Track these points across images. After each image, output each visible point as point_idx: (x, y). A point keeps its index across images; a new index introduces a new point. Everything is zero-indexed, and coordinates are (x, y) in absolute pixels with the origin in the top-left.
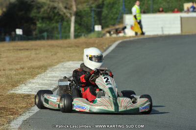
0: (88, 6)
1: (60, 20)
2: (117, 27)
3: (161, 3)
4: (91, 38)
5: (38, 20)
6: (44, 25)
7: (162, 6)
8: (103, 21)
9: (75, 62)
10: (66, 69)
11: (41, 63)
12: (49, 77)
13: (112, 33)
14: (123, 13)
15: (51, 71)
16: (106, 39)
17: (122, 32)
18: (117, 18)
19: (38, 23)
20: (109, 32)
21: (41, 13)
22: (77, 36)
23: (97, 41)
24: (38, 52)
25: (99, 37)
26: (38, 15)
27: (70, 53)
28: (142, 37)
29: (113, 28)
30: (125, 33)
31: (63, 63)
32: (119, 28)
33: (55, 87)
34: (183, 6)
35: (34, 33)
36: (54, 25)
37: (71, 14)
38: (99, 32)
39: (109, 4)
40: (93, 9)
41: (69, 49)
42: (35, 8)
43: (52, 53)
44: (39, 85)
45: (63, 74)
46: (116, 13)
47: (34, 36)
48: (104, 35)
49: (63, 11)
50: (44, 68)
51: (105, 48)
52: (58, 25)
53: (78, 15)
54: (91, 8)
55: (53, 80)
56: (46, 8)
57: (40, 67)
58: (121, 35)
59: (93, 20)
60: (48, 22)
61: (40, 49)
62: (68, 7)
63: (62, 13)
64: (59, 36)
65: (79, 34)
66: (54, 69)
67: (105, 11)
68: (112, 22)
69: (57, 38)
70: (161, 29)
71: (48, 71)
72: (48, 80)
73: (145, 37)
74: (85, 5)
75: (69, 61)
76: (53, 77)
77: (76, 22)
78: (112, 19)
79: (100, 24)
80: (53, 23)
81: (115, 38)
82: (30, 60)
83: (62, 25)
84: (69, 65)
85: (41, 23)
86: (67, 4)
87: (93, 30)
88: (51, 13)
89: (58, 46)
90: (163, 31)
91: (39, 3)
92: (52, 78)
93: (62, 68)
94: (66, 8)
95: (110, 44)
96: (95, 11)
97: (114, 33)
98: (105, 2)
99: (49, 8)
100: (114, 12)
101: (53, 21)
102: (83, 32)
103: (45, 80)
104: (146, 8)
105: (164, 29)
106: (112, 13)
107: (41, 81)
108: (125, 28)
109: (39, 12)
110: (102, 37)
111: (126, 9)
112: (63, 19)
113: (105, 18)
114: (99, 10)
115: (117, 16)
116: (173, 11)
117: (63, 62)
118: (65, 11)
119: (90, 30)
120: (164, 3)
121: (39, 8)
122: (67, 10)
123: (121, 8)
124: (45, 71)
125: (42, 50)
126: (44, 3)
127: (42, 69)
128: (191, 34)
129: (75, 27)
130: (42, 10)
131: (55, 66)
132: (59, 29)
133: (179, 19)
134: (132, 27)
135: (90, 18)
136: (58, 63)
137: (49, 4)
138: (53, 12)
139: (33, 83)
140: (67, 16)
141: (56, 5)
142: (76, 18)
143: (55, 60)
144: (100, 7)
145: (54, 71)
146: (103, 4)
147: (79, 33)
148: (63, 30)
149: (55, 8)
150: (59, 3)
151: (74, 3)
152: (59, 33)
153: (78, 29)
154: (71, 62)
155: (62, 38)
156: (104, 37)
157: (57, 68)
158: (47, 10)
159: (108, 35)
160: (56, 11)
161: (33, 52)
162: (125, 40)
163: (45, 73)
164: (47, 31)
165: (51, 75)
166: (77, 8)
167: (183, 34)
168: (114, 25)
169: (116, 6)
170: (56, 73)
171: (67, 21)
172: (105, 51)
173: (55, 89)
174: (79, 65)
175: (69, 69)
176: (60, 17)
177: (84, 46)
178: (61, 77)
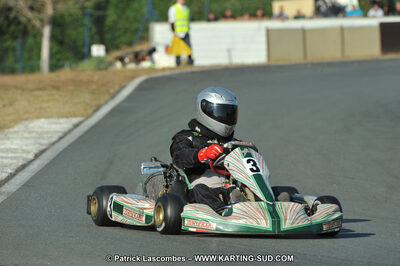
0: (78, 6)
1: (19, 34)
2: (138, 48)
4: (83, 71)
7: (228, 5)
8: (108, 36)
9: (51, 120)
10: (34, 135)
13: (127, 60)
14: (148, 21)
15: (2, 139)
16: (115, 72)
17: (148, 58)
18: (137, 30)
20: (121, 59)
22: (54, 67)
23: (96, 78)
25: (100, 69)
27: (43, 101)
28: (189, 69)
29: (130, 50)
30: (152, 61)
31: (27, 123)
32: (141, 51)
33: (10, 171)
34: (271, 7)
36: (9, 43)
37: (42, 20)
38: (99, 60)
40: (89, 11)
41: (38, 93)
43: (5, 102)
45: (26, 145)
46: (136, 20)
48: (111, 64)
49: (25, 16)
51: (112, 91)
52: (17, 44)
53: (57, 23)
54: (83, 8)
55: (6, 158)
58: (146, 64)
59: (87, 33)
62: (35, 6)
63: (23, 19)
64: (18, 66)
65: (60, 63)
66: (11, 136)
67: (111, 16)
68: (125, 39)
69: (12, 71)
70: (226, 54)
74: (71, 3)
75: (38, 118)
76: (8, 150)
77: (53, 37)
78: (126, 31)
79: (101, 42)
80: (6, 40)
81: (133, 71)
83: (24, 43)
84: (40, 127)
87: (88, 55)
88: (2, 19)
89: (16, 87)
90: (230, 57)
92: (4, 152)
93: (24, 131)
94: (32, 8)
95: (123, 84)
96: (91, 15)
97: (131, 61)
100: (132, 18)
101: (7, 36)
102: (67, 59)
104: (197, 9)
105: (233, 54)
106: (127, 19)
108: (153, 51)
110: (106, 69)
111: (156, 12)
112: (27, 33)
113: (113, 29)
114: (101, 13)
115: (136, 25)
117: (26, 119)
118: (30, 14)
119: (82, 54)
122: (36, 14)
123: (145, 10)
128: (286, 63)
129: (51, 49)
131: (9, 128)
132: (18, 53)
133: (263, 32)
134: (168, 49)
135: (81, 29)
136: (16, 122)
138: (7, 18)
140: (33, 26)
141: (11, 3)
142: (52, 31)
143: (9, 115)
144: (99, 7)
145: (8, 139)
146: (107, 2)
147: (59, 60)
148: (26, 55)
149: (10, 9)
152: (17, 61)
153: (57, 53)
154: (42, 120)
155: (24, 71)
156: (111, 69)
157: (15, 132)
159: (118, 65)
160: (12, 15)
162: (154, 75)
165: (2, 147)
166: (54, 9)
167: (272, 63)
168: (130, 44)
169: (135, 5)
170: (12, 143)
171: (35, 36)
172: (113, 97)
173: (11, 176)
174: (58, 126)
175: (40, 135)
176: (21, 27)
177: (71, 88)
178: (24, 151)
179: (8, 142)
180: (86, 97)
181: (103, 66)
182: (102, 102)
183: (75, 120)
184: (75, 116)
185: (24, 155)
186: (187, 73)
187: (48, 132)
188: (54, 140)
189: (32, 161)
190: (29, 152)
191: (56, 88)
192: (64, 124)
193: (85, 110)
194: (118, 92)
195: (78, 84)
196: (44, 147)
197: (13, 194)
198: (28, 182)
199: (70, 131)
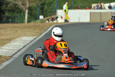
0: (36, 4)
1: (19, 12)
2: (53, 17)
3: (78, 3)
4: (37, 23)
5: (6, 12)
6: (10, 15)
7: (79, 5)
8: (44, 13)
9: (28, 37)
10: (23, 41)
11: (8, 37)
12: (12, 46)
13: (50, 20)
14: (56, 9)
15: (14, 42)
16: (47, 24)
17: (56, 20)
18: (53, 12)
19: (6, 13)
20: (48, 20)
21: (8, 7)
22: (29, 22)
23: (41, 25)
24: (6, 31)
25: (42, 23)
26: (6, 8)
27: (25, 31)
29: (50, 17)
30: (57, 21)
31: (21, 38)
32: (54, 18)
33: (16, 51)
34: (91, 6)
35: (4, 19)
36: (16, 14)
37: (25, 8)
38: (42, 20)
39: (48, 3)
40: (39, 6)
41: (25, 29)
42: (5, 4)
43: (15, 31)
44: (7, 50)
45: (21, 44)
46: (52, 9)
47: (4, 21)
48: (45, 21)
49: (21, 7)
50: (10, 40)
51: (45, 29)
52: (18, 15)
53: (30, 9)
54: (38, 5)
55: (15, 47)
56: (11, 4)
57: (7, 40)
58: (55, 21)
59: (38, 12)
60: (12, 13)
61: (8, 29)
62: (24, 4)
63: (20, 8)
64: (18, 21)
65: (31, 20)
66: (16, 41)
67: (46, 7)
68: (49, 14)
69: (17, 23)
70: (78, 19)
71: (12, 42)
72: (12, 47)
73: (69, 23)
74: (34, 3)
75: (24, 36)
77: (28, 13)
78: (50, 12)
79: (43, 15)
80: (15, 14)
81: (51, 23)
82: (1, 35)
83: (20, 15)
84: (25, 39)
85: (8, 13)
86: (24, 2)
88: (14, 8)
89: (18, 27)
90: (79, 20)
91: (7, 1)
92: (14, 46)
93: (20, 40)
94: (23, 5)
95: (48, 27)
96: (40, 7)
97: (51, 21)
98: (46, 2)
99: (13, 4)
100: (51, 8)
101: (15, 12)
102: (32, 19)
103: (10, 47)
104: (70, 6)
105: (80, 19)
106: (50, 8)
107: (8, 48)
108: (57, 17)
109: (7, 7)
110: (44, 23)
111: (58, 6)
112: (21, 11)
113: (46, 11)
114: (42, 6)
115: (52, 10)
116: (86, 8)
117: (21, 37)
118: (22, 6)
119: (37, 18)
120: (81, 4)
121: (7, 4)
122: (24, 6)
123: (55, 6)
124: (10, 42)
125: (9, 29)
126: (10, 2)
127: (9, 41)
128: (95, 22)
129: (28, 16)
130: (9, 5)
131: (16, 39)
132: (19, 17)
133: (89, 13)
134: (62, 18)
135: (37, 11)
136: (18, 37)
137: (13, 2)
138: (15, 7)
139: (3, 49)
140: (23, 10)
141: (17, 3)
142: (28, 11)
143: (16, 35)
144: (43, 5)
145: (15, 42)
146: (45, 3)
147: (30, 20)
148: (21, 18)
149: (16, 5)
150: (19, 2)
151: (27, 2)
152: (18, 20)
153: (30, 17)
154: (25, 37)
155: (20, 22)
156: (45, 23)
157: (17, 40)
158: (11, 6)
159: (47, 21)
161: (3, 30)
162: (57, 25)
163: (10, 43)
164: (11, 18)
165: (14, 44)
166: (29, 5)
167: (91, 22)
168: (51, 16)
169: (52, 4)
170: (16, 43)
171: (23, 13)
172: (45, 31)
173: (16, 53)
174: (30, 39)
175: (25, 41)
176: (19, 10)
177: (33, 28)
178: (20, 46)
179: (15, 43)
180: (38, 31)
181: (43, 22)
182: (42, 32)
183: (35, 37)
184: (35, 36)
185: (20, 47)
186: (67, 24)
187: (27, 40)
188: (28, 43)
189: (22, 49)
190: (21, 46)
191: (29, 28)
192: (32, 38)
193: (38, 34)
194: (47, 29)
195: (35, 27)
196: (25, 45)
197: (17, 58)
198: (21, 54)
199: (33, 40)
